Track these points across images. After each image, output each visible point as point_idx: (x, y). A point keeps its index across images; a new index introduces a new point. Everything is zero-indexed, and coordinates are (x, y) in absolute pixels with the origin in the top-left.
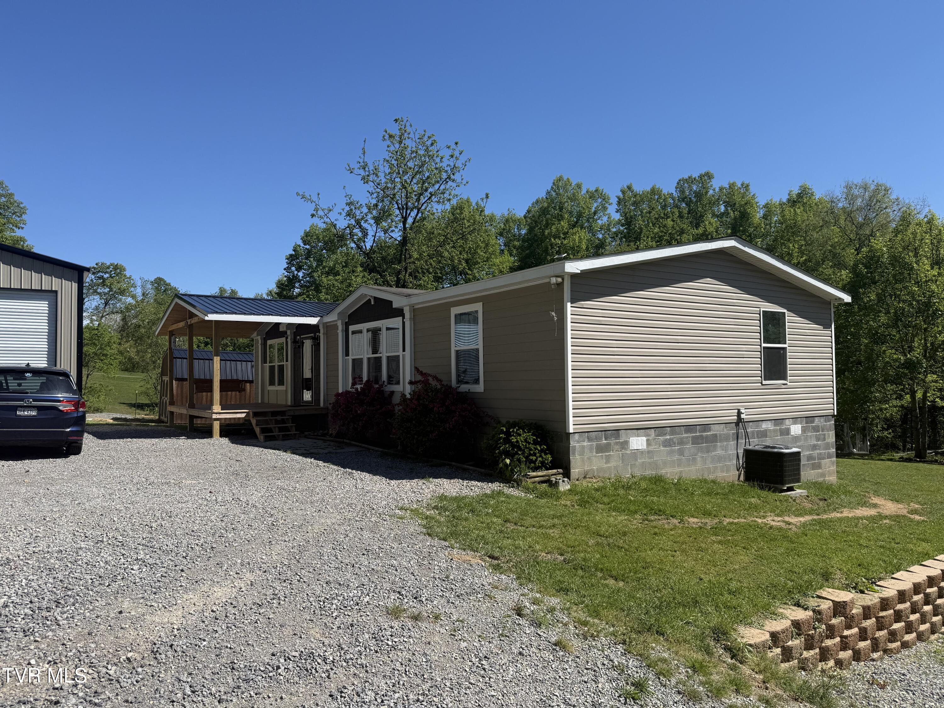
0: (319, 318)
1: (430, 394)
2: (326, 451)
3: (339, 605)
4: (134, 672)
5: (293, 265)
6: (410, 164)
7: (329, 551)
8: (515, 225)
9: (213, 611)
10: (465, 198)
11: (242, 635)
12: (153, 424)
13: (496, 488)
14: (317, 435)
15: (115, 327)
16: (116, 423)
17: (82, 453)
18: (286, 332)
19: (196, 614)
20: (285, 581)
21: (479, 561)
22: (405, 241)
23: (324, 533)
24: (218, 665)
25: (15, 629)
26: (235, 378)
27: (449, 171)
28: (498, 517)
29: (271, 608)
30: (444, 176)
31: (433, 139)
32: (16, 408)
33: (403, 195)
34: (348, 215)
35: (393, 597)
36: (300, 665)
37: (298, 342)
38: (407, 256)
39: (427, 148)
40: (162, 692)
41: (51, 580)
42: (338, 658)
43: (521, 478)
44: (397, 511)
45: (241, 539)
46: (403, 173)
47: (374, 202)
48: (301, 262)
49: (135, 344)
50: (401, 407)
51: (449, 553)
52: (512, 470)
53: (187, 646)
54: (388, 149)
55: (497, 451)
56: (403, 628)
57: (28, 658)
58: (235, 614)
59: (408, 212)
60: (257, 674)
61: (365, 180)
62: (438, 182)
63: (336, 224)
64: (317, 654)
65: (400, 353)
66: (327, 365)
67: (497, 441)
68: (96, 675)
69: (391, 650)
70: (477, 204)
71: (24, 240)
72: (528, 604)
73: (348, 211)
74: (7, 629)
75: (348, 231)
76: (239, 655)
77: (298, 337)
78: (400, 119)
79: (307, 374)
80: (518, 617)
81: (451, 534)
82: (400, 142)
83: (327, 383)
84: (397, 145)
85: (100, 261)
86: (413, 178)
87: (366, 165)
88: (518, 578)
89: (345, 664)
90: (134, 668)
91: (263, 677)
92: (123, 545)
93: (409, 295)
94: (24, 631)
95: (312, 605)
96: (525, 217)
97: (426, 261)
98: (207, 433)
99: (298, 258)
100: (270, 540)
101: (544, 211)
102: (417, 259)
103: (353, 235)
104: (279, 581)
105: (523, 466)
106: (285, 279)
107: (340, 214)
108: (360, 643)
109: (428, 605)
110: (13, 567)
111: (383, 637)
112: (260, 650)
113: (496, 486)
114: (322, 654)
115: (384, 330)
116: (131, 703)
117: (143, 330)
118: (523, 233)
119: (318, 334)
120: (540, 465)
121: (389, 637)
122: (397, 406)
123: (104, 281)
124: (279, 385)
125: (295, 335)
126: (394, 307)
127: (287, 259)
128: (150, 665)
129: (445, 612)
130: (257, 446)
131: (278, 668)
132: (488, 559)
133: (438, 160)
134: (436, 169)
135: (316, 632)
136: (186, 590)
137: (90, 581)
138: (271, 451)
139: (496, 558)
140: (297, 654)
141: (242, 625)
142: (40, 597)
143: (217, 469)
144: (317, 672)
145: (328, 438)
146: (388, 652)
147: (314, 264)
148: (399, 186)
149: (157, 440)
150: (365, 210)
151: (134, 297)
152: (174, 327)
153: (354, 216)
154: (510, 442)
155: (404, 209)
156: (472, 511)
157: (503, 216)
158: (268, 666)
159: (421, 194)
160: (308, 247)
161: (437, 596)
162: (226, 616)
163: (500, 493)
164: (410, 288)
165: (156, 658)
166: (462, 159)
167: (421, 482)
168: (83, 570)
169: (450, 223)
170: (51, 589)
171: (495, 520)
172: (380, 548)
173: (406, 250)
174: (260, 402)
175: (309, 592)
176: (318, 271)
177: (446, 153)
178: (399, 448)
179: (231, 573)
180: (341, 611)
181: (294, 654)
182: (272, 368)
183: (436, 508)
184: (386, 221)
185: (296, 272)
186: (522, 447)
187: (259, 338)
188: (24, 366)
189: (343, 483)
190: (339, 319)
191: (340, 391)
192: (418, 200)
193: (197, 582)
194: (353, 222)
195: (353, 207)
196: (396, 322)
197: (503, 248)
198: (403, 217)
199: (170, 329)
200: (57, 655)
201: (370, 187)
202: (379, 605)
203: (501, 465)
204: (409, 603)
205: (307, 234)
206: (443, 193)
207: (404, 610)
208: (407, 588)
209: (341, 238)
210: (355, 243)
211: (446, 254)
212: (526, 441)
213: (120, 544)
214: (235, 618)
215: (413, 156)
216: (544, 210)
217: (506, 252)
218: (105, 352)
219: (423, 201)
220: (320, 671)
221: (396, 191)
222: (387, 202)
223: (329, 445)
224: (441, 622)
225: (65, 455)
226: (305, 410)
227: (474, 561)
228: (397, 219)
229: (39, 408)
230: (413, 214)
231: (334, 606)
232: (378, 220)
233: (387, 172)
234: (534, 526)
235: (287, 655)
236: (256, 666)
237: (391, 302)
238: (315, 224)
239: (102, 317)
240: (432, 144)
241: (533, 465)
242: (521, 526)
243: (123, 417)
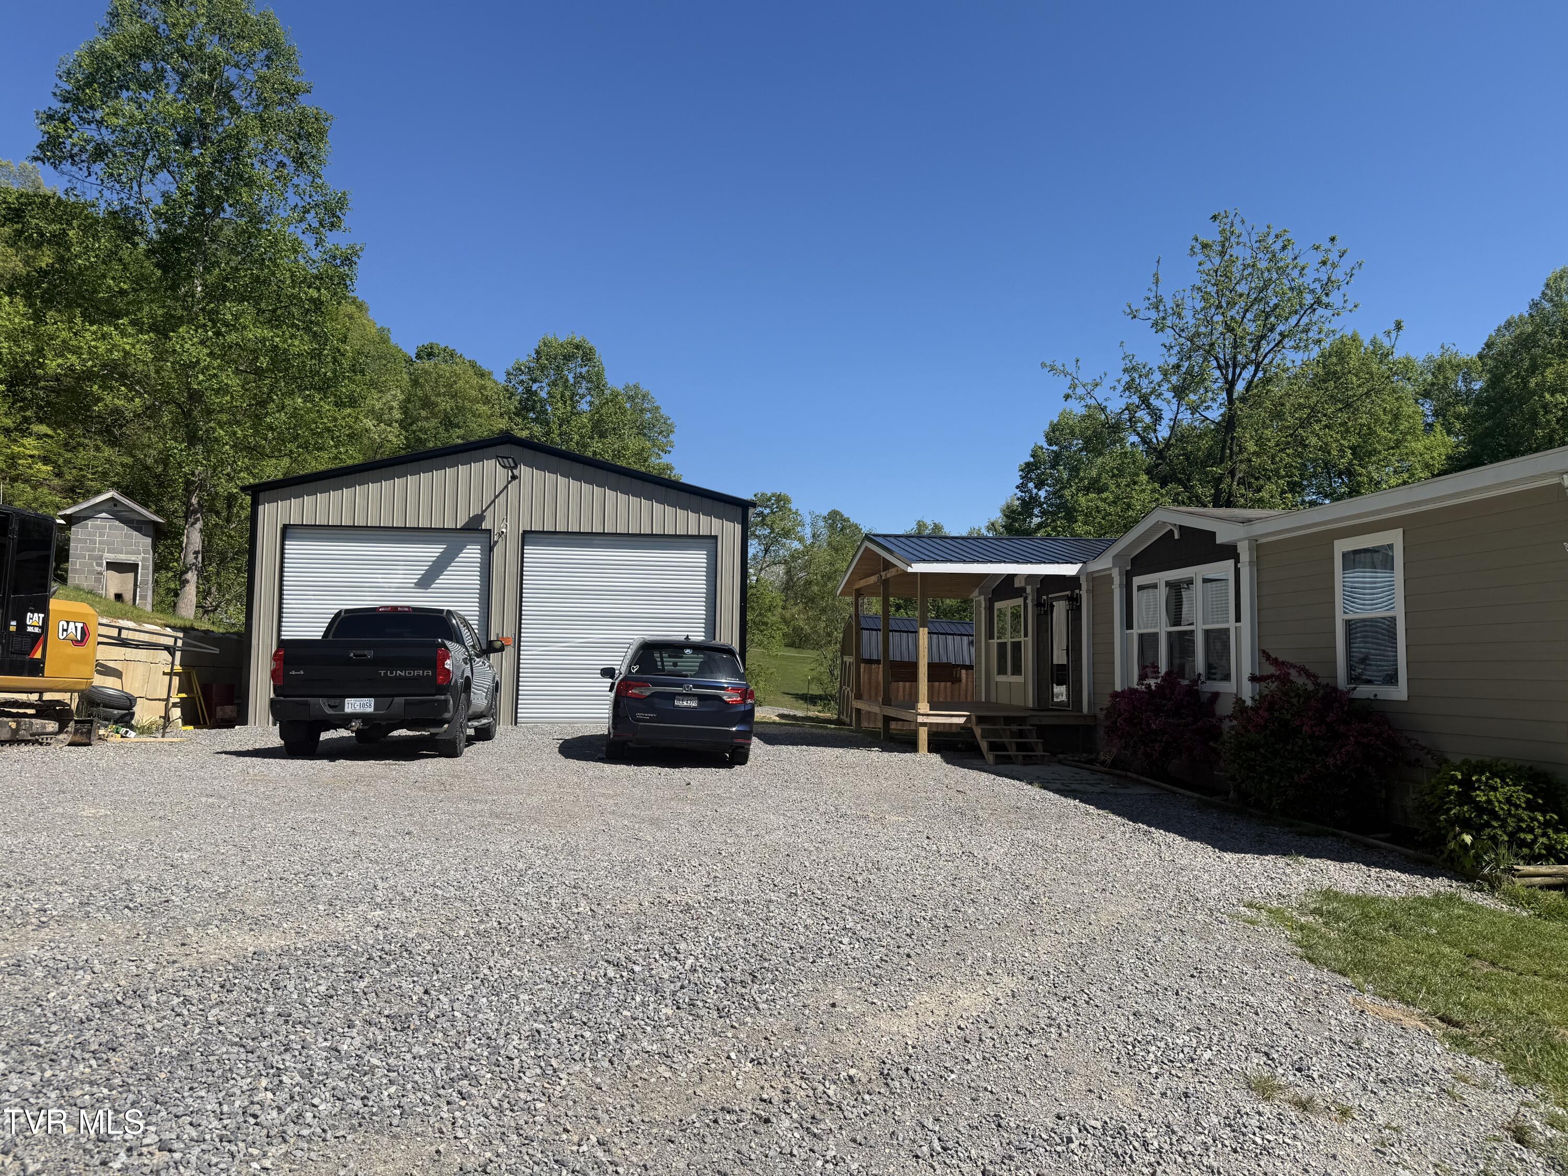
0: (1079, 565)
1: (1295, 701)
2: (1098, 789)
3: (1159, 1055)
4: (859, 1099)
5: (1031, 480)
6: (1242, 288)
7: (1131, 961)
8: (1457, 374)
9: (959, 1027)
10: (1349, 333)
11: (1007, 1075)
12: (833, 726)
13: (1442, 889)
14: (1079, 761)
15: (777, 584)
16: (784, 721)
17: (749, 763)
18: (1023, 590)
19: (937, 1028)
20: (1064, 999)
21: (1419, 1023)
22: (1229, 423)
23: (1117, 928)
24: (976, 1115)
25: (707, 1005)
26: (945, 661)
27: (1319, 291)
28: (1453, 945)
29: (1047, 1040)
30: (1308, 299)
31: (1285, 238)
32: (673, 696)
33: (1227, 343)
34: (1128, 387)
35: (1256, 1061)
36: (1104, 1144)
37: (1043, 605)
38: (1236, 449)
39: (1274, 256)
40: (900, 1139)
41: (741, 942)
42: (1167, 1147)
43: (1499, 874)
44: (1242, 908)
45: (988, 919)
46: (1228, 305)
47: (1173, 360)
48: (1043, 473)
49: (805, 608)
50: (1235, 723)
51: (1355, 1000)
52: (1478, 858)
53: (929, 1076)
54: (1201, 268)
55: (1442, 818)
56: (1279, 1119)
57: (726, 1048)
58: (993, 1039)
59: (1238, 371)
60: (1036, 1143)
61: (1158, 326)
62: (1296, 312)
63: (1106, 407)
64: (1132, 1132)
65: (1231, 624)
66: (1094, 645)
67: (1442, 798)
68: (811, 1093)
69: (1261, 1154)
70: (1374, 342)
71: (671, 469)
72: (1537, 1123)
73: (1127, 383)
74: (699, 1003)
75: (1126, 416)
76: (1007, 1107)
77: (1045, 597)
78: (1223, 214)
79: (1059, 657)
80: (1518, 1145)
81: (1355, 965)
82: (1222, 253)
83: (1094, 673)
84: (1217, 260)
85: (760, 491)
86: (1247, 311)
87: (1161, 300)
88: (1510, 1070)
89: (1180, 1160)
90: (859, 1093)
91: (1046, 1151)
92: (823, 903)
93: (1249, 521)
94: (718, 1009)
95: (1113, 1046)
96: (1481, 357)
97: (1273, 457)
98: (908, 744)
99: (1038, 468)
100: (1032, 927)
101: (1525, 342)
102: (1254, 453)
103: (1135, 423)
104: (1056, 999)
105: (1503, 851)
106: (1017, 503)
107: (1114, 388)
108: (1204, 1128)
109: (1326, 1088)
110: (695, 917)
111: (1246, 1127)
112: (1037, 1106)
113: (1441, 885)
114: (1140, 1134)
115: (1198, 583)
116: (860, 1144)
117: (815, 588)
118: (1477, 387)
119: (1077, 591)
120: (1544, 852)
121: (1257, 1130)
122: (1227, 720)
123: (763, 519)
124: (1013, 674)
125: (1039, 592)
126: (1218, 542)
127: (1022, 470)
128: (879, 1093)
129: (1360, 1106)
130: (985, 771)
131: (1070, 1140)
132: (1438, 1022)
133: (1295, 274)
134: (1291, 289)
135: (1124, 1093)
136: (918, 989)
137: (790, 951)
138: (1007, 781)
139: (1457, 1025)
140: (1098, 1125)
141: (1006, 1060)
142: (732, 964)
143: (930, 802)
144: (1134, 1162)
145: (1097, 767)
146: (1256, 1156)
147: (1065, 476)
148: (1220, 328)
149: (841, 750)
150: (1157, 377)
151: (801, 540)
152: (862, 583)
153: (1137, 390)
154: (1472, 801)
155: (1230, 367)
156: (1395, 927)
157: (1430, 359)
158: (1053, 1135)
159: (1263, 337)
160: (1055, 448)
161: (1340, 1075)
162: (980, 1040)
163: (1451, 899)
164: (1241, 506)
165: (887, 1084)
166: (1346, 265)
167: (1281, 861)
168: (778, 933)
169: (1319, 382)
170: (743, 955)
171: (1446, 950)
172: (1221, 970)
173: (1233, 438)
174: (983, 700)
175: (1107, 1025)
176: (1071, 486)
177: (1311, 260)
178: (1232, 794)
179: (981, 972)
180: (1164, 1066)
181: (1093, 1123)
182: (1002, 647)
183: (1317, 912)
184: (1195, 392)
185: (1035, 491)
186: (1501, 812)
187: (982, 598)
188: (683, 638)
189: (1136, 848)
190: (1114, 566)
191: (1118, 688)
192: (1256, 349)
193: (931, 977)
194: (1135, 400)
195: (1136, 375)
196: (1224, 568)
197: (1430, 420)
198: (1226, 381)
199: (857, 587)
200: (760, 1052)
201: (1168, 336)
202: (1232, 1069)
203: (1452, 845)
204: (1285, 1075)
205: (1054, 428)
206: (1306, 331)
207: (1280, 1087)
208: (1280, 1049)
209: (1115, 428)
210: (1138, 434)
211: (1313, 440)
212: (1509, 801)
213: (819, 902)
214: (994, 1045)
215: (1246, 273)
216: (1526, 340)
217: (1438, 428)
218: (765, 619)
219: (1267, 350)
220: (1139, 1161)
221: (1214, 337)
222: (1197, 358)
223: (1102, 780)
224: (1354, 1124)
225: (728, 765)
226: (1058, 717)
227: (1408, 1023)
228: (1215, 386)
229: (701, 698)
230: (1247, 374)
231: (1151, 1056)
232: (1180, 392)
233: (1198, 308)
234: (1536, 973)
235: (1082, 1123)
236: (1034, 1130)
237: (1213, 535)
238: (1068, 410)
239: (761, 569)
240: (1284, 248)
241: (1525, 851)
242: (1507, 969)
243: (792, 713)
